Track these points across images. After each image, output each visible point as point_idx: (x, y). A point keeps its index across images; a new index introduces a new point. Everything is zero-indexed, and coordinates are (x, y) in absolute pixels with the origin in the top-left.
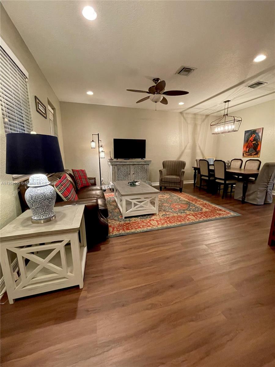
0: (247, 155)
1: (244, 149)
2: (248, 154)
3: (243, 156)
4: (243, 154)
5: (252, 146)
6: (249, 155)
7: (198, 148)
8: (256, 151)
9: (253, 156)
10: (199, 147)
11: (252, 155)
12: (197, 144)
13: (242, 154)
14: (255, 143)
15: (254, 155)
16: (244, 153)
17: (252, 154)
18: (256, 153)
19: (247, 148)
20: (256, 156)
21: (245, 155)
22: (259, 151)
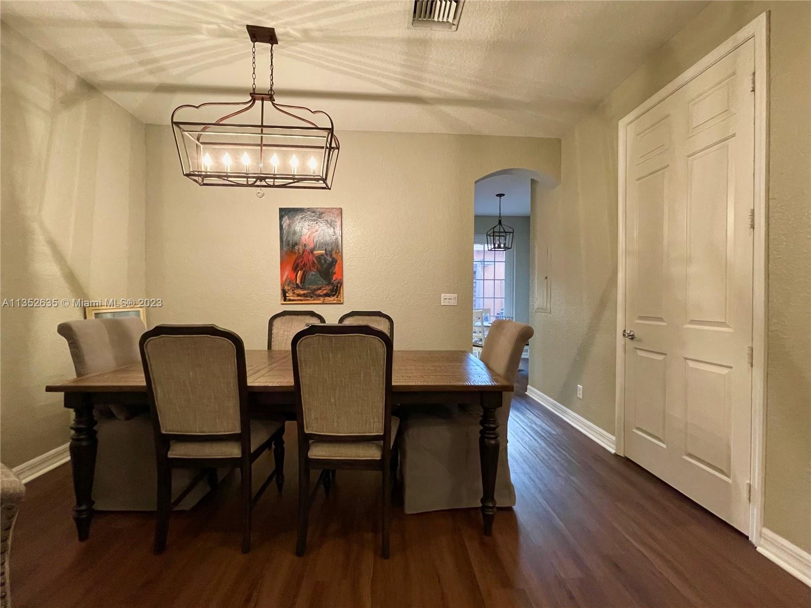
0: (299, 295)
1: (286, 274)
2: (302, 292)
3: (285, 300)
4: (284, 293)
5: (314, 263)
6: (305, 295)
7: (41, 247)
8: (330, 283)
9: (322, 299)
10: (52, 244)
11: (320, 296)
12: (35, 226)
13: (279, 292)
14: (322, 255)
15: (327, 295)
16: (286, 288)
17: (319, 292)
18: (332, 290)
19: (295, 269)
20: (332, 298)
21: (290, 295)
22: (341, 283)
